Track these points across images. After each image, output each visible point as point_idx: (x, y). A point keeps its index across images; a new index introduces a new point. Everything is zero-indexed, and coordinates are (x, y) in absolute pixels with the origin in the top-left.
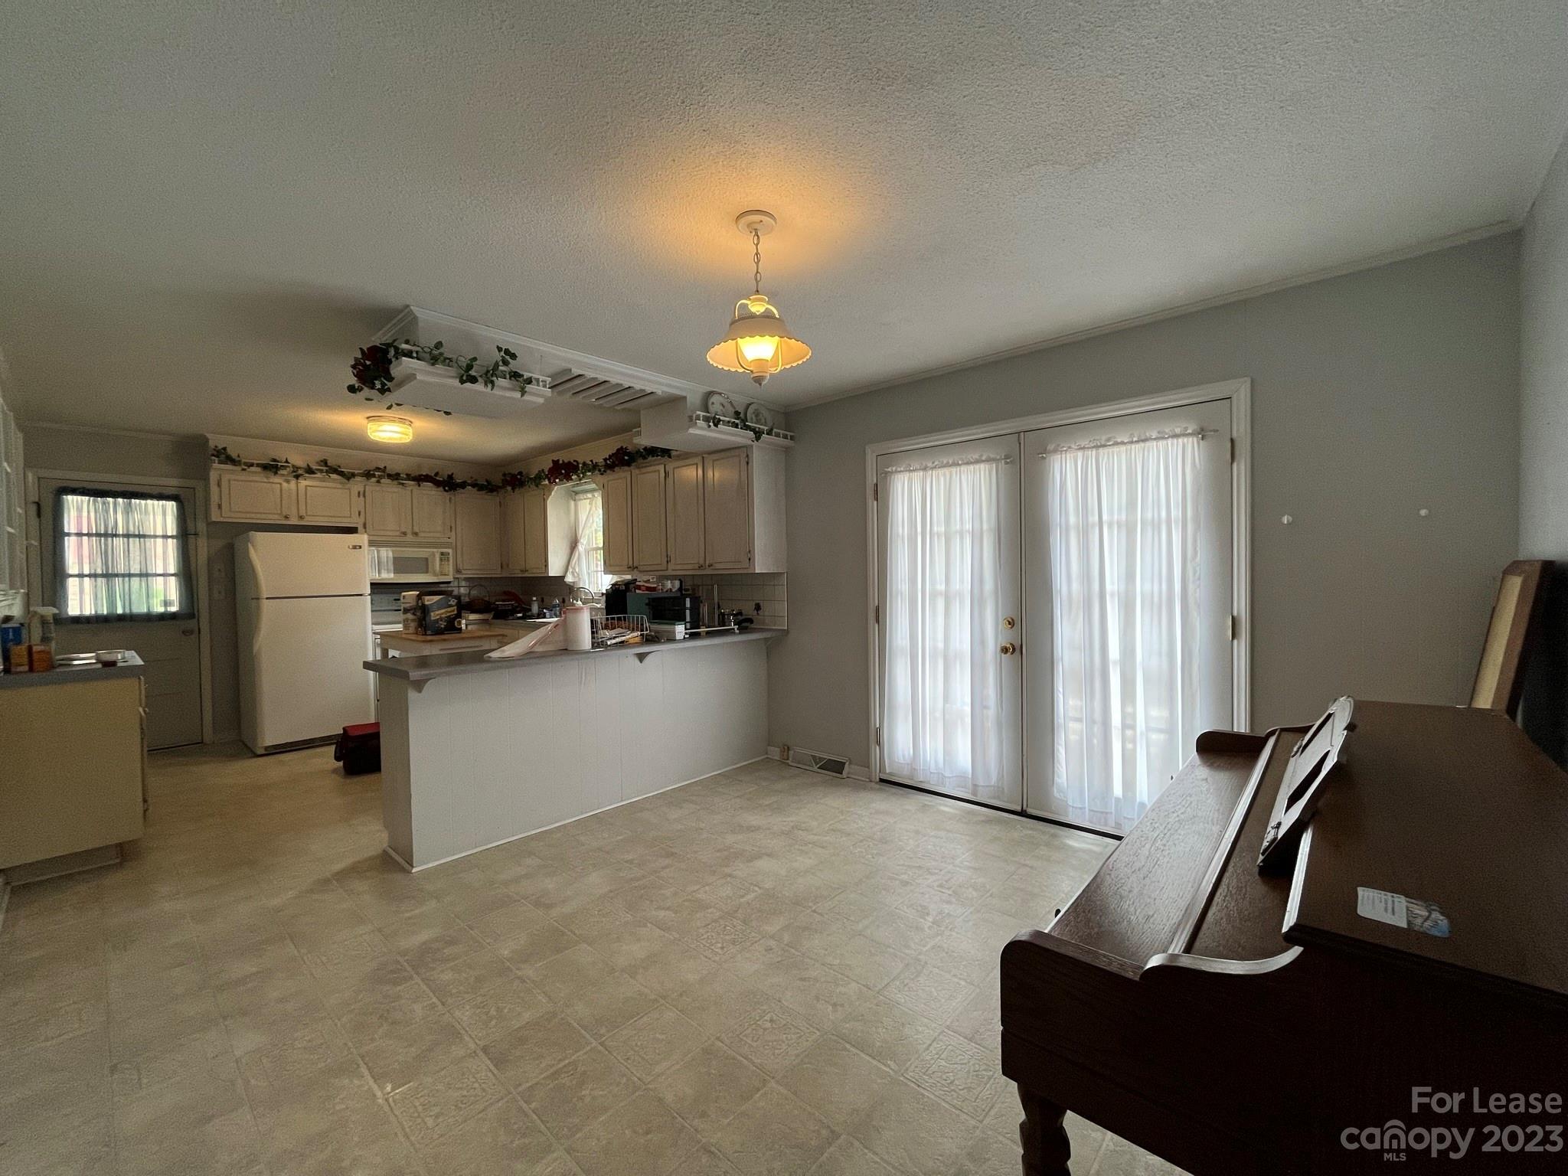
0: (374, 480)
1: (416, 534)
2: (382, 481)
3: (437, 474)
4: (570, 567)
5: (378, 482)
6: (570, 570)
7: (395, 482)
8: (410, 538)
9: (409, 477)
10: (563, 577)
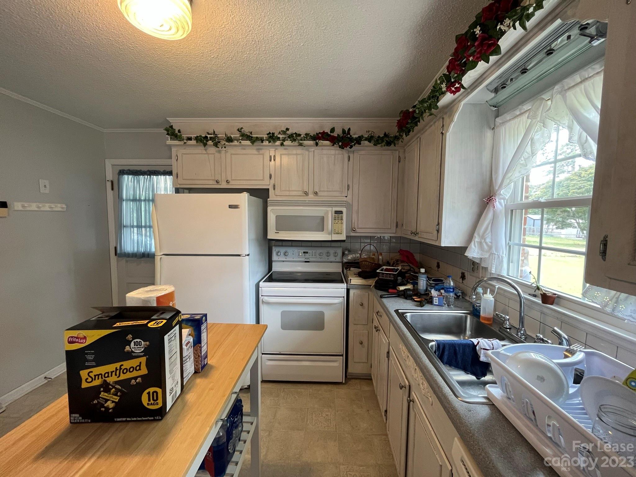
0: (278, 143)
1: (316, 193)
2: (286, 143)
3: (333, 130)
4: (476, 235)
5: (282, 144)
6: (477, 239)
7: (296, 143)
8: (311, 196)
9: (307, 136)
10: (464, 249)
